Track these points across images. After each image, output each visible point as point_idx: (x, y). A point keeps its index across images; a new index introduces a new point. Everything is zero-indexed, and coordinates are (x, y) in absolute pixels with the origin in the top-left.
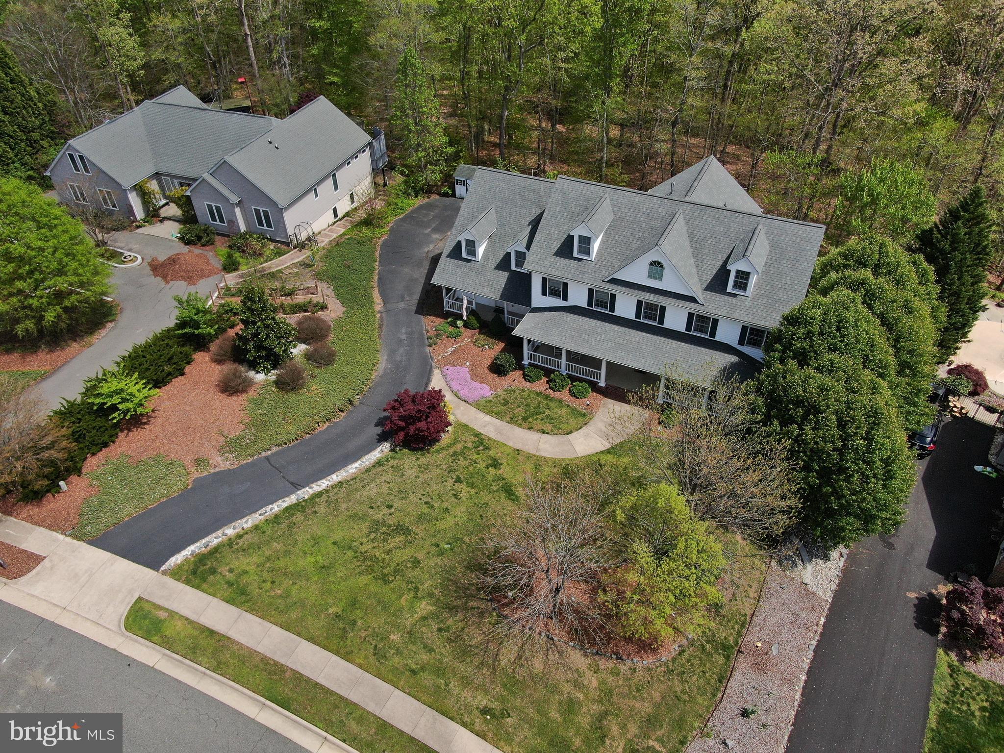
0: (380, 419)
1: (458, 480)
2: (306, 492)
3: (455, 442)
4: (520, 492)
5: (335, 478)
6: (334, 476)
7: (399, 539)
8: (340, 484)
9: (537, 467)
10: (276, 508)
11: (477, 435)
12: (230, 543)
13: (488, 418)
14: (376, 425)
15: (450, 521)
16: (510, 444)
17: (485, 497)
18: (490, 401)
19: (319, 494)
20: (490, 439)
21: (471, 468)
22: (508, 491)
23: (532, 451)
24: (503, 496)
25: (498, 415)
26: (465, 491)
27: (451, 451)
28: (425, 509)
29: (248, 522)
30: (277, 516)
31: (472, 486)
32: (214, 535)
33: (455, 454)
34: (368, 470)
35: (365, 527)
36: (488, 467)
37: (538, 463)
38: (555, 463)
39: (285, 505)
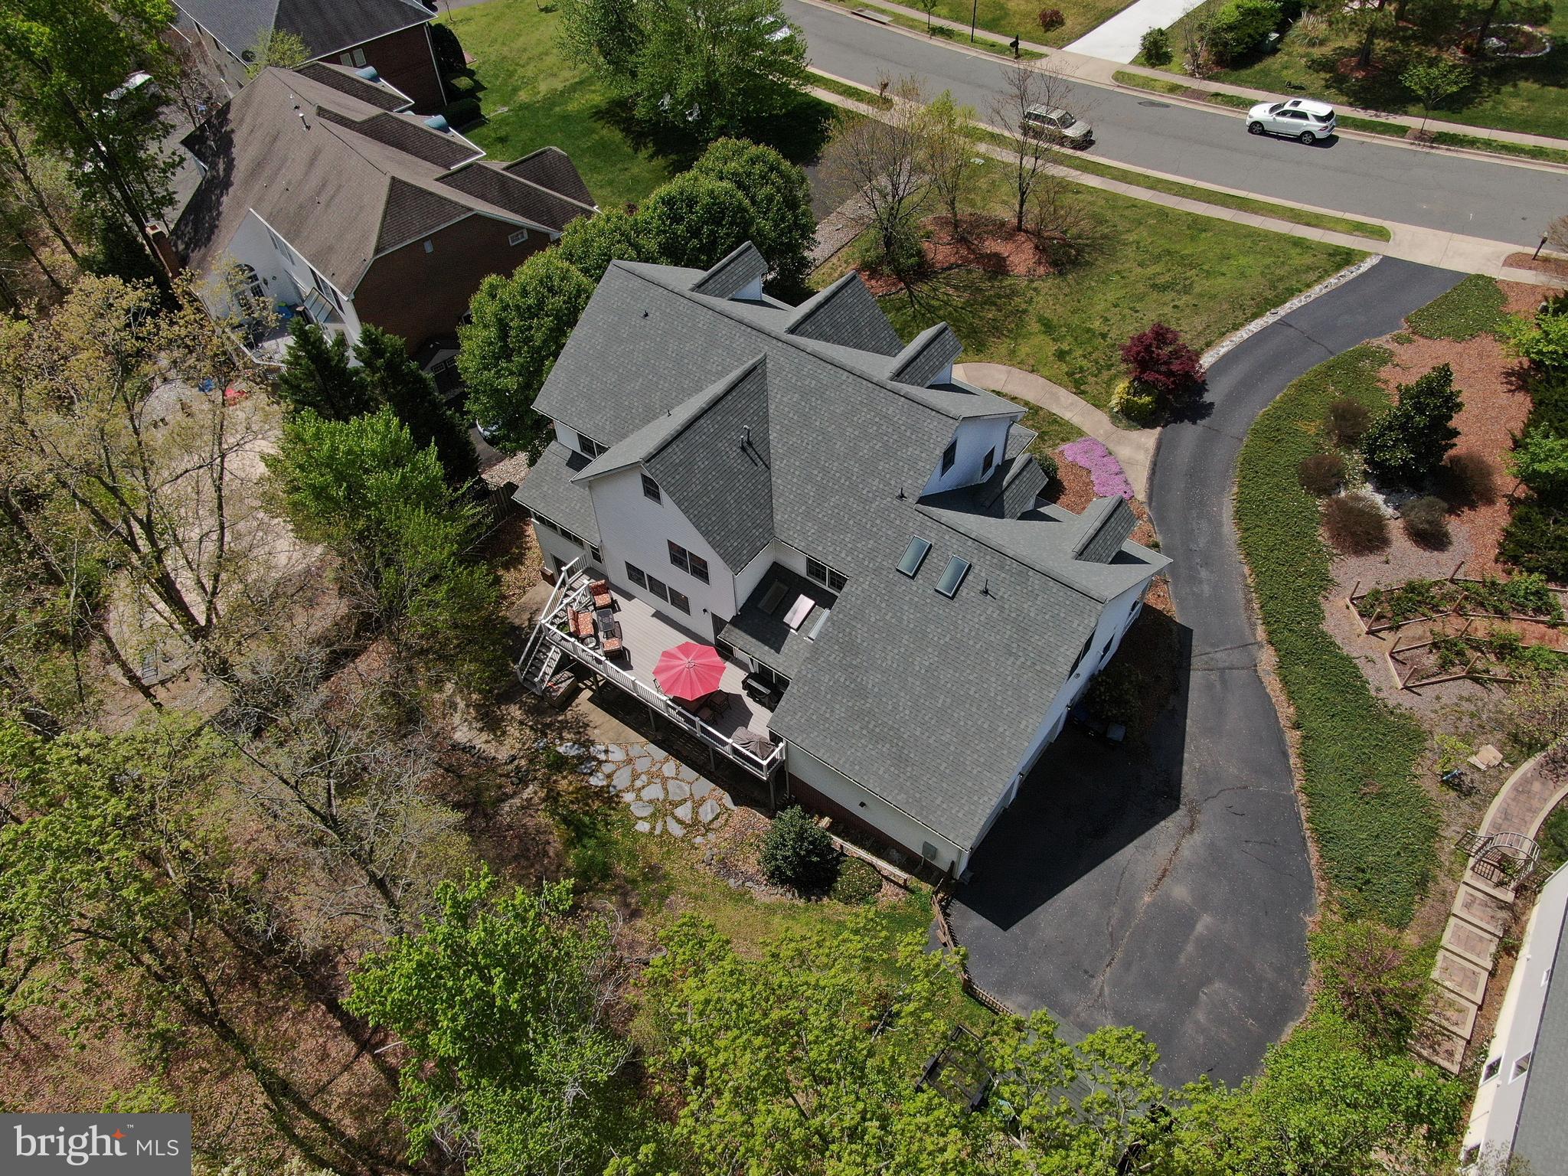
0: (1209, 415)
1: (1104, 336)
2: (1268, 319)
3: (1110, 383)
4: (1035, 327)
5: (1243, 334)
6: (1246, 336)
7: (1161, 280)
8: (1236, 327)
9: (1012, 353)
10: (1295, 303)
11: (1080, 393)
12: (1327, 273)
13: (1067, 416)
14: (1212, 404)
15: (1111, 296)
16: (1042, 380)
17: (1075, 320)
18: (1063, 440)
19: (1255, 316)
20: (1066, 387)
21: (1090, 349)
22: (1048, 327)
23: (1015, 371)
24: (1055, 322)
25: (1055, 420)
26: (1096, 324)
27: (1113, 371)
28: (1138, 306)
29: (1317, 291)
30: (1292, 295)
31: (1088, 330)
32: (1347, 279)
33: (1109, 367)
34: (1209, 345)
35: (1197, 289)
36: (1069, 352)
37: (1012, 358)
38: (991, 360)
39: (1288, 305)
